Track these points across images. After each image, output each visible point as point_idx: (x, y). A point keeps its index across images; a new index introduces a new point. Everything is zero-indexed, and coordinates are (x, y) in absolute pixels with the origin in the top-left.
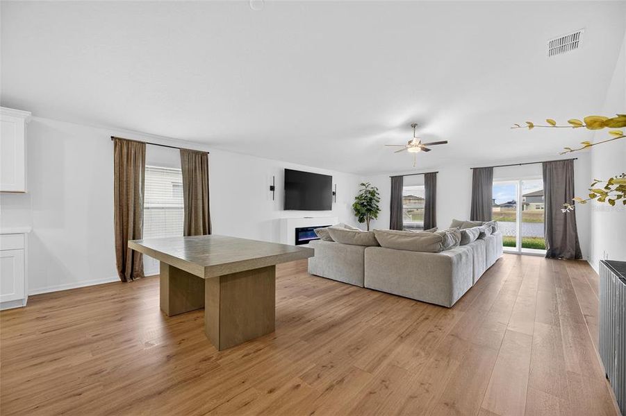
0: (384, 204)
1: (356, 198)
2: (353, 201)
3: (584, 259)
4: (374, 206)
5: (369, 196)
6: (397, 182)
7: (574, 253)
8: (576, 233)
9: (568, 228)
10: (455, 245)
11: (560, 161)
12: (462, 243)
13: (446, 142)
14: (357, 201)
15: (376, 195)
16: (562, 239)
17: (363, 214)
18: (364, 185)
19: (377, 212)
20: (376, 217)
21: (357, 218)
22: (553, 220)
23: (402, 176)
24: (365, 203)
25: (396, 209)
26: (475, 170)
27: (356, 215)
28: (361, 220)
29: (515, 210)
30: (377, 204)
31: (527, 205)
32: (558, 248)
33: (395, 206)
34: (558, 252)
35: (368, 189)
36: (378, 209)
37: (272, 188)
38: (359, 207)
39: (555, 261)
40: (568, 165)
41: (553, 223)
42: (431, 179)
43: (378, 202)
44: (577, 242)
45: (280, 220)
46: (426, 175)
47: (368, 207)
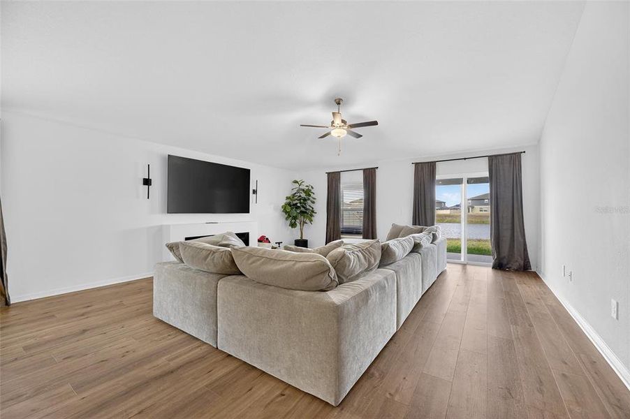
0: (320, 206)
1: (287, 198)
2: (283, 202)
3: (533, 270)
4: (308, 207)
5: (303, 195)
6: (334, 179)
7: (522, 263)
8: (525, 239)
9: (515, 234)
10: (368, 270)
11: (506, 155)
12: (381, 265)
13: (375, 123)
14: (288, 201)
15: (312, 195)
16: (510, 247)
17: (295, 218)
18: (296, 182)
19: (312, 216)
20: (311, 221)
21: (289, 222)
22: (500, 224)
23: (339, 172)
24: (299, 205)
25: (332, 211)
26: (417, 164)
27: (287, 219)
28: (293, 225)
29: (460, 212)
30: (312, 205)
31: (473, 208)
32: (505, 257)
33: (332, 207)
34: (505, 262)
35: (301, 187)
36: (313, 212)
37: (147, 182)
38: (288, 209)
39: (503, 272)
40: (514, 160)
41: (500, 228)
42: (370, 176)
43: (313, 202)
44: (525, 249)
45: (162, 226)
46: (365, 170)
47: (302, 209)
